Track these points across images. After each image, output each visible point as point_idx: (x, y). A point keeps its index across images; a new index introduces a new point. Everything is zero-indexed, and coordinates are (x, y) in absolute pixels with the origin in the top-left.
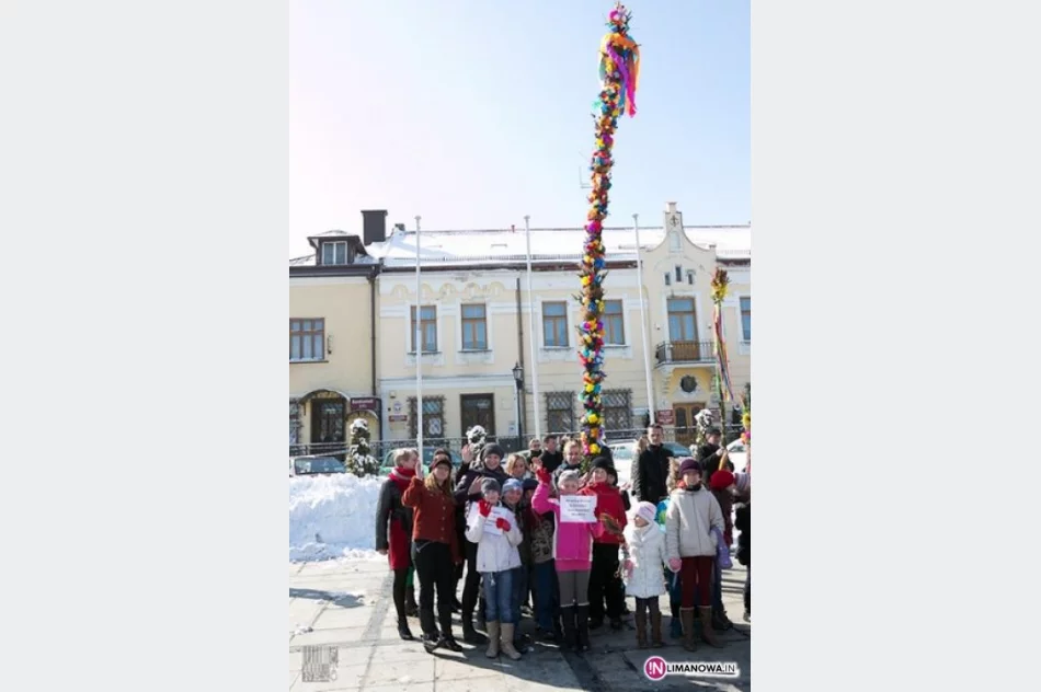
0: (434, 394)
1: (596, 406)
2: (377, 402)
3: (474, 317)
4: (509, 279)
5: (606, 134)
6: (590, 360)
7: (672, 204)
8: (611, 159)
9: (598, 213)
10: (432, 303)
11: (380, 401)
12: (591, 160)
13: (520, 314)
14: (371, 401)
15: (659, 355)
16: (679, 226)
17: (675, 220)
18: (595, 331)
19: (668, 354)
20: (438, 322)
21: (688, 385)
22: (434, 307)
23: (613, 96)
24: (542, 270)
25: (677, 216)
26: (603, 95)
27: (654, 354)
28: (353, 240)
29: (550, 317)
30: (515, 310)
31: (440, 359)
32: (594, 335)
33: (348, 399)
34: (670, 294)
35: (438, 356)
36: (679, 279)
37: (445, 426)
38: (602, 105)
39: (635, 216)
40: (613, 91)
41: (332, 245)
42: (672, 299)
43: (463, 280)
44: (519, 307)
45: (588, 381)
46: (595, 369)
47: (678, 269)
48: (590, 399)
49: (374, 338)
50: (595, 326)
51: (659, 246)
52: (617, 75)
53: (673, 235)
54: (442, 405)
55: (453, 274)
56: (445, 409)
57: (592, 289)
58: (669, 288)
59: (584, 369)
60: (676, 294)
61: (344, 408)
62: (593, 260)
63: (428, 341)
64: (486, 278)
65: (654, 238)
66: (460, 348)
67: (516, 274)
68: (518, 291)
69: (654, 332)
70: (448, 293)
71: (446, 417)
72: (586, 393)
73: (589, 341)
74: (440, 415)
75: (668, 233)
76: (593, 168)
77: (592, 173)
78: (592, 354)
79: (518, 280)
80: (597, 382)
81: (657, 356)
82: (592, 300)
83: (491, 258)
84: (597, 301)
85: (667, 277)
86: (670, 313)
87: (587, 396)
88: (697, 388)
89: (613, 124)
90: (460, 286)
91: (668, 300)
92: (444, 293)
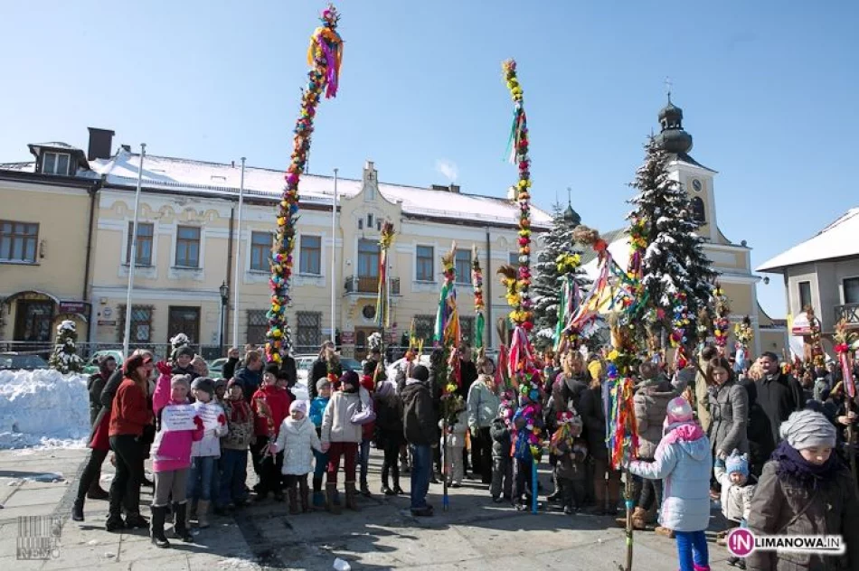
0: (145, 303)
1: (281, 323)
2: (87, 308)
3: (188, 239)
4: (224, 209)
5: (310, 105)
6: (279, 285)
7: (371, 163)
8: (312, 126)
9: (297, 168)
10: (150, 221)
11: (90, 306)
12: (295, 125)
13: (231, 240)
14: (81, 305)
15: (348, 286)
16: (374, 182)
17: (371, 177)
18: (286, 262)
19: (355, 286)
20: (155, 239)
21: (369, 312)
22: (152, 225)
23: (319, 77)
24: (254, 204)
25: (374, 173)
26: (311, 74)
27: (343, 285)
28: (77, 154)
29: (258, 245)
30: (227, 236)
31: (154, 273)
32: (284, 266)
33: (58, 302)
34: (361, 236)
35: (151, 270)
36: (370, 225)
37: (153, 332)
38: (309, 82)
39: (336, 170)
40: (320, 73)
41: (54, 156)
42: (362, 241)
43: (182, 204)
44: (231, 233)
45: (275, 302)
46: (282, 293)
47: (370, 217)
48: (277, 317)
49: (89, 248)
50: (286, 259)
51: (357, 196)
52: (324, 61)
53: (369, 190)
54: (151, 313)
55: (173, 198)
56: (153, 317)
57: (286, 228)
58: (361, 231)
59: (274, 292)
60: (366, 237)
61: (52, 310)
62: (289, 205)
63: (144, 255)
64: (203, 205)
65: (353, 189)
66: (173, 264)
67: (232, 204)
68: (232, 220)
69: (345, 265)
70: (167, 215)
71: (153, 325)
72: (273, 312)
73: (280, 270)
74: (149, 322)
75: (365, 185)
76: (296, 131)
77: (296, 135)
78: (281, 280)
79: (233, 210)
80: (282, 304)
81: (346, 287)
82: (285, 237)
83: (209, 188)
84: (289, 239)
85: (360, 222)
86: (359, 252)
87: (274, 315)
88: (375, 315)
89: (317, 99)
90: (179, 209)
91: (359, 241)
92: (163, 214)
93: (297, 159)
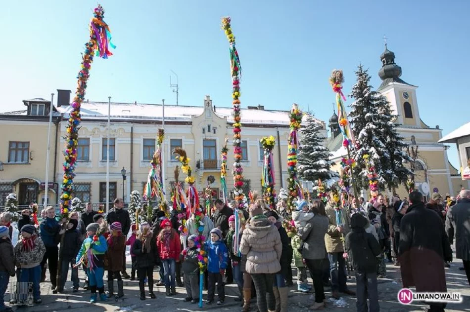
0: (86, 181)
1: (69, 190)
2: (55, 185)
3: (109, 145)
4: (127, 127)
5: (87, 62)
6: (67, 168)
7: (208, 97)
8: (88, 74)
9: (78, 98)
10: (88, 137)
11: (57, 184)
12: (78, 74)
13: (132, 144)
14: (52, 184)
15: (198, 166)
16: (210, 107)
17: (208, 103)
18: (72, 154)
19: (202, 165)
20: (90, 146)
21: (211, 179)
22: (89, 139)
23: (92, 46)
24: (144, 124)
25: (210, 102)
26: (87, 44)
27: (196, 165)
28: (48, 104)
29: (147, 146)
30: (130, 142)
31: (91, 165)
32: (71, 156)
33: (40, 184)
34: (204, 138)
35: (89, 163)
36: (209, 131)
37: (91, 197)
38: (86, 49)
40: (92, 44)
41: (37, 105)
42: (205, 140)
43: (104, 126)
44: (132, 141)
45: (65, 177)
46: (70, 172)
47: (209, 127)
48: (66, 187)
49: (56, 153)
50: (71, 152)
51: (201, 116)
52: (95, 37)
53: (208, 111)
54: (90, 187)
55: (99, 123)
56: (91, 189)
57: (72, 134)
58: (204, 135)
59: (64, 172)
60: (207, 138)
61: (37, 188)
62: (73, 120)
63: (85, 155)
64: (116, 126)
65: (199, 112)
66: (101, 160)
67: (131, 125)
68: (132, 133)
69: (196, 154)
70: (96, 133)
71: (91, 193)
72: (64, 184)
73: (68, 159)
74: (89, 192)
75: (205, 110)
76: (78, 78)
77: (78, 79)
78: (69, 165)
79: (132, 128)
80: (70, 179)
81: (197, 166)
82: (71, 139)
83: (119, 117)
84: (74, 140)
85: (204, 130)
86: (204, 146)
87: (65, 185)
88: (215, 181)
89: (91, 58)
90: (102, 129)
91: (203, 140)
92: (94, 132)
93: (78, 93)
